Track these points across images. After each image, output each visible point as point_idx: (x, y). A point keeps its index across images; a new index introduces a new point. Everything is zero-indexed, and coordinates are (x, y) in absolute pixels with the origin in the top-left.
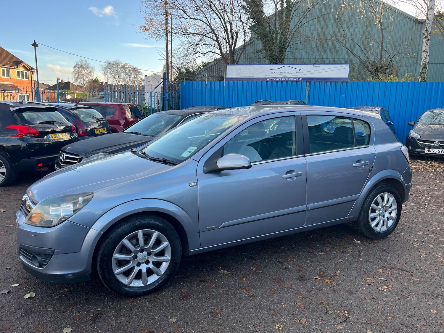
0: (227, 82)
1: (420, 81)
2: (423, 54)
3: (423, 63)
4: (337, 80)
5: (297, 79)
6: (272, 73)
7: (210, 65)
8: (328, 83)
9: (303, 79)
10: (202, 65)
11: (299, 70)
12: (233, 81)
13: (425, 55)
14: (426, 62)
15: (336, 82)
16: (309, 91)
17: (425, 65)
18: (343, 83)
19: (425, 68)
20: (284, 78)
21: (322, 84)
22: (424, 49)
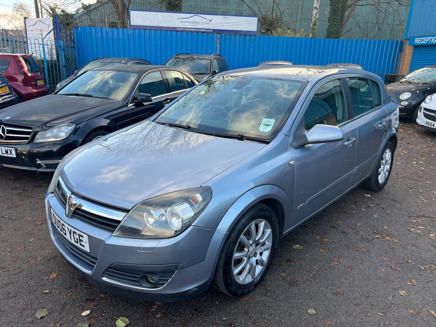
0: (132, 30)
1: (310, 37)
2: (314, 11)
3: (314, 19)
4: (247, 33)
5: (208, 31)
6: (181, 22)
7: (92, 8)
8: (238, 36)
9: (214, 30)
10: (82, 7)
11: (210, 21)
12: (139, 29)
13: (316, 12)
14: (316, 18)
15: (245, 35)
16: (220, 43)
17: (316, 21)
18: (252, 36)
19: (315, 24)
20: (195, 28)
21: (232, 36)
22: (315, 5)
